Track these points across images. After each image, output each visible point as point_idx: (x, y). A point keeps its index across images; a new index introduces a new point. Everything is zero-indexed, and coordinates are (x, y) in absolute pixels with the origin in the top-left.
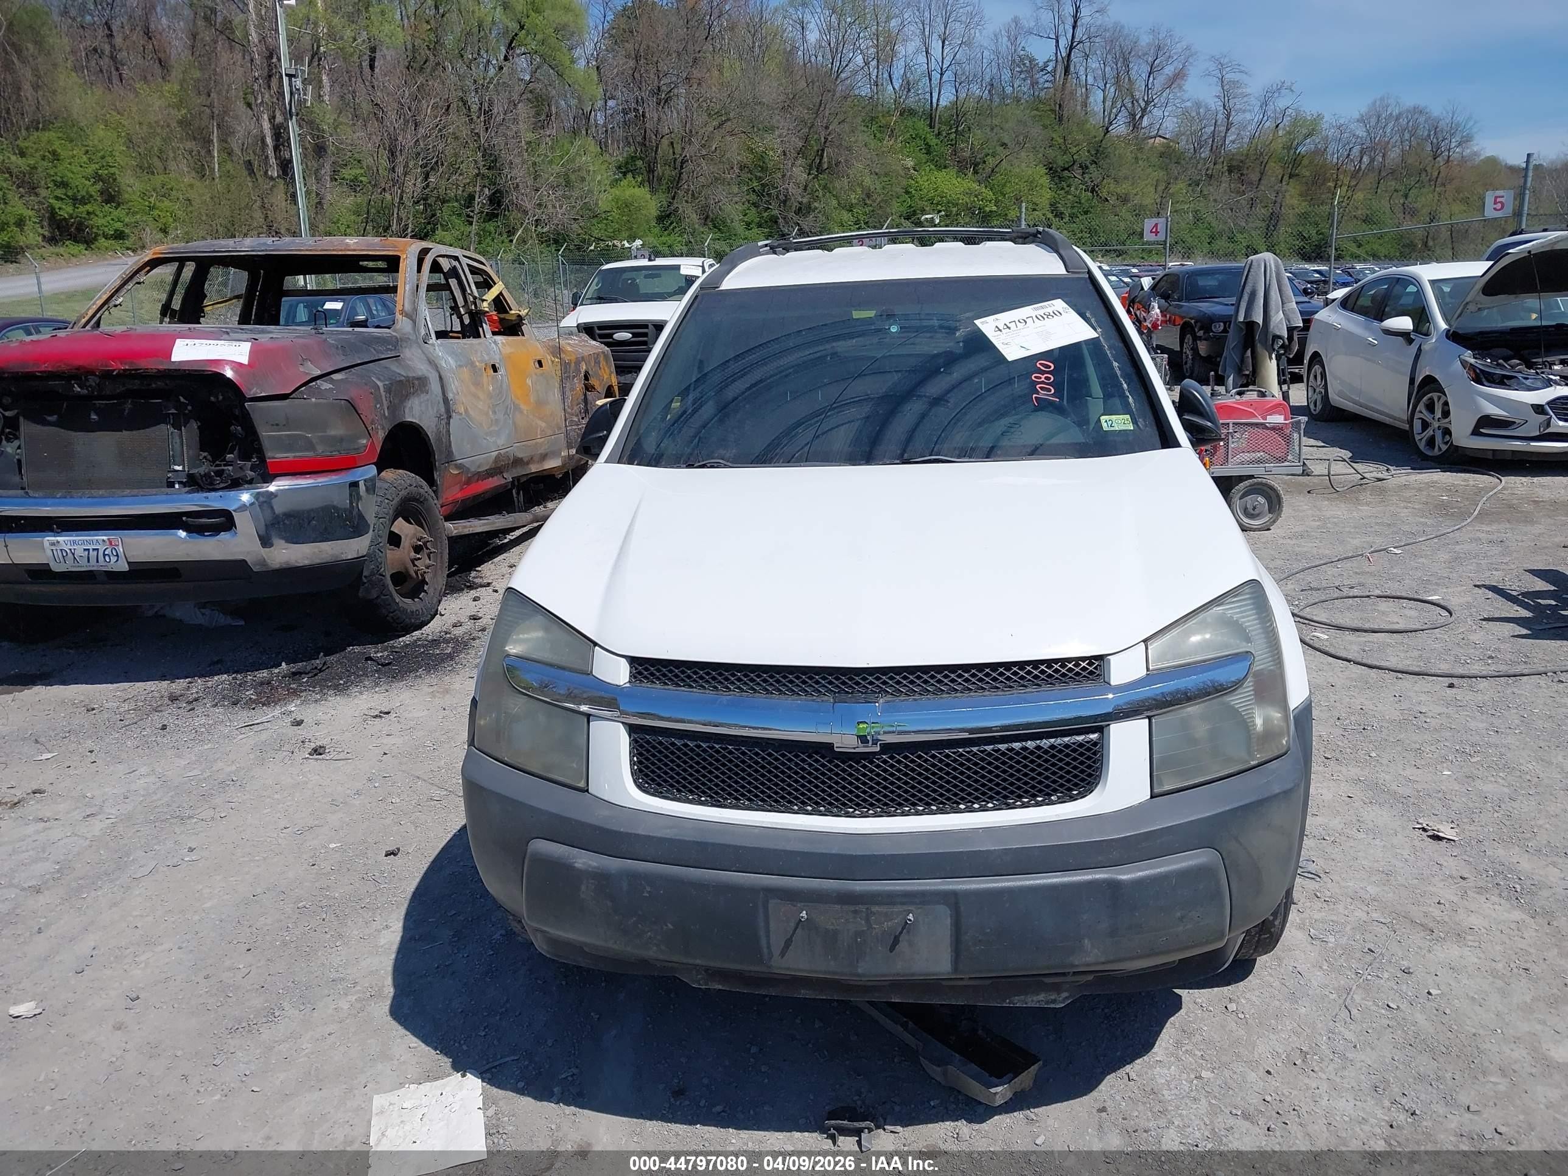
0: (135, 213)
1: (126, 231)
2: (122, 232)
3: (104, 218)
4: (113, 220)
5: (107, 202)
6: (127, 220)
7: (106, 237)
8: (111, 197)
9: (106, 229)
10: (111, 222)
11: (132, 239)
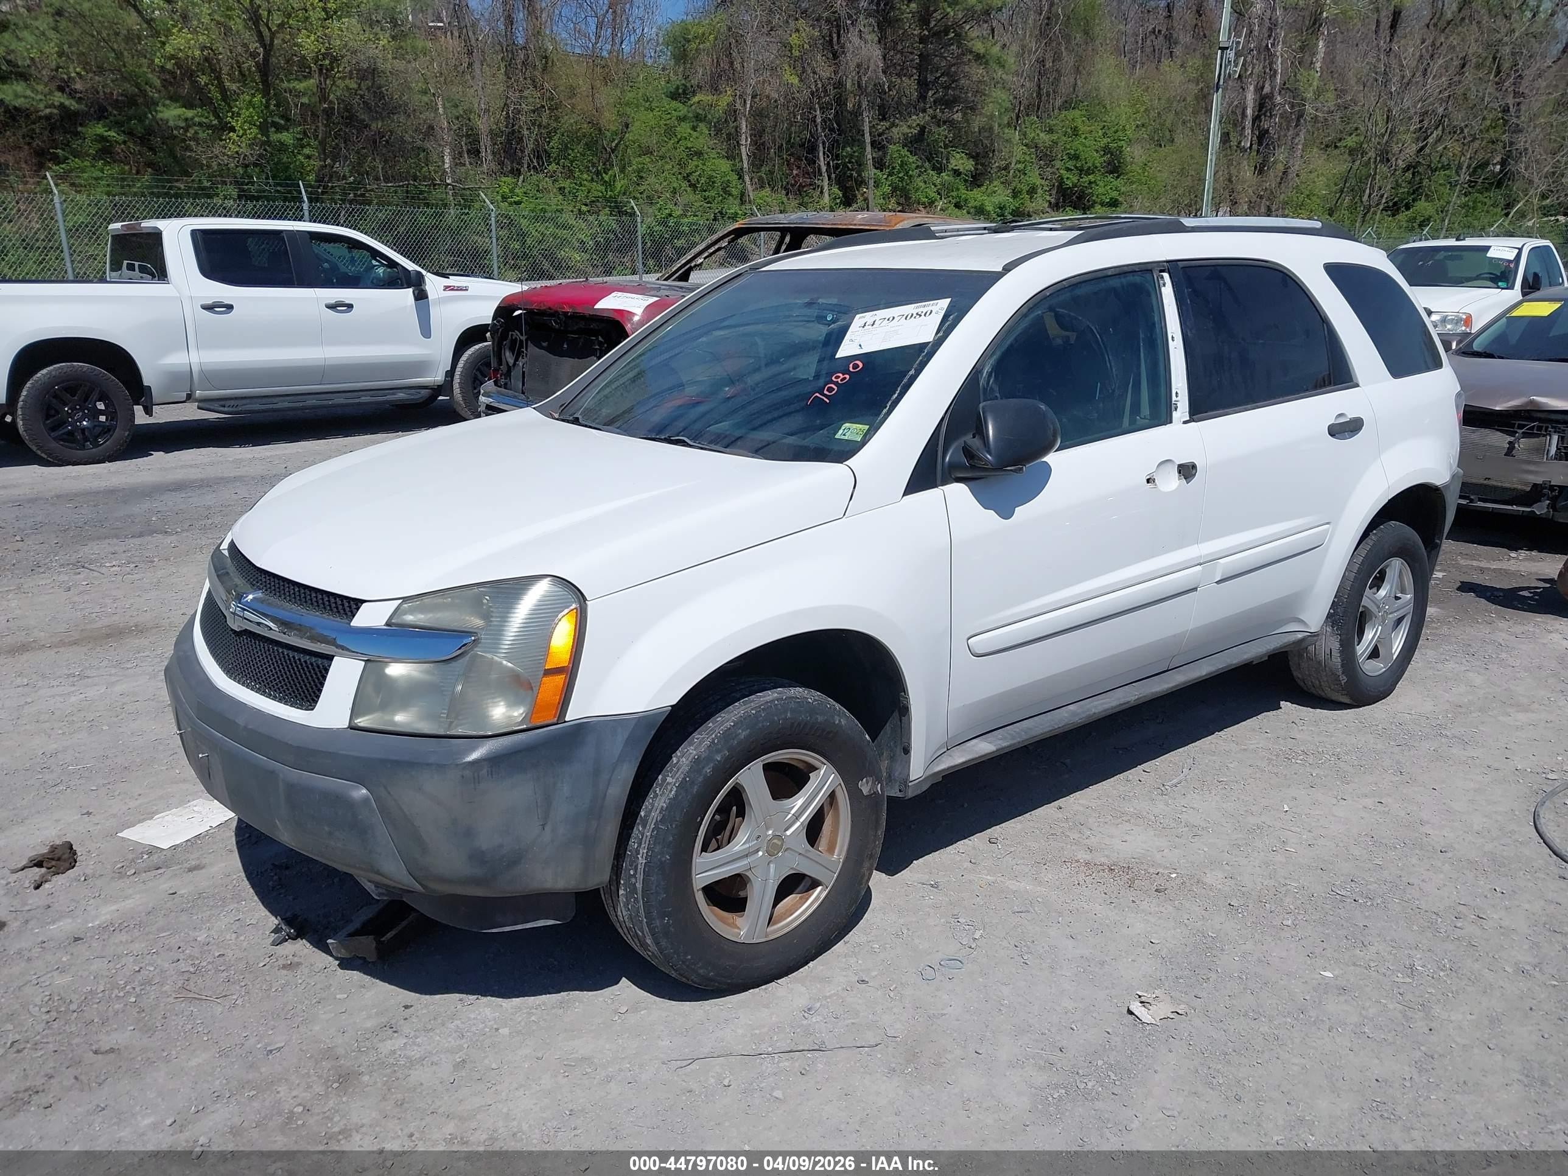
0: (1132, 183)
1: (1120, 199)
2: (1116, 200)
3: (1104, 187)
4: (1111, 189)
5: (1111, 172)
6: (1123, 189)
7: (1102, 204)
8: (1115, 168)
9: (1104, 197)
10: (1110, 191)
11: (1125, 205)
